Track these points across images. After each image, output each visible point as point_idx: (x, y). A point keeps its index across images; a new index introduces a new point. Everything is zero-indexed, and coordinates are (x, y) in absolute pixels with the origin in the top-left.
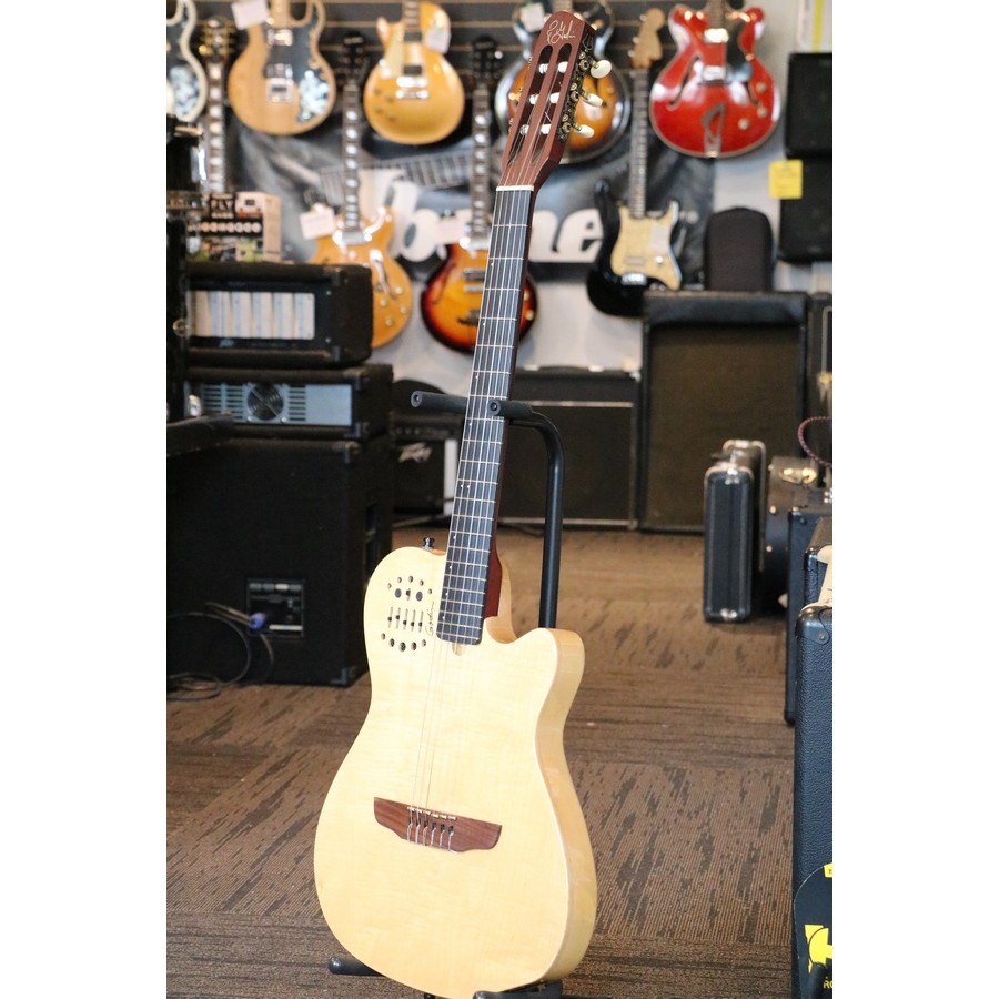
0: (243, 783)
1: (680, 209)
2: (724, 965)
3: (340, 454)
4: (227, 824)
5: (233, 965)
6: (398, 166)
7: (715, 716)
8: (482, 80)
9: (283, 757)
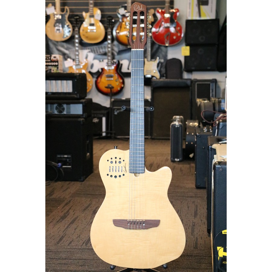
0: (59, 208)
1: (159, 59)
2: (191, 256)
3: (80, 122)
4: (56, 220)
5: (61, 260)
6: (89, 49)
7: (178, 186)
8: (109, 27)
9: (68, 201)
